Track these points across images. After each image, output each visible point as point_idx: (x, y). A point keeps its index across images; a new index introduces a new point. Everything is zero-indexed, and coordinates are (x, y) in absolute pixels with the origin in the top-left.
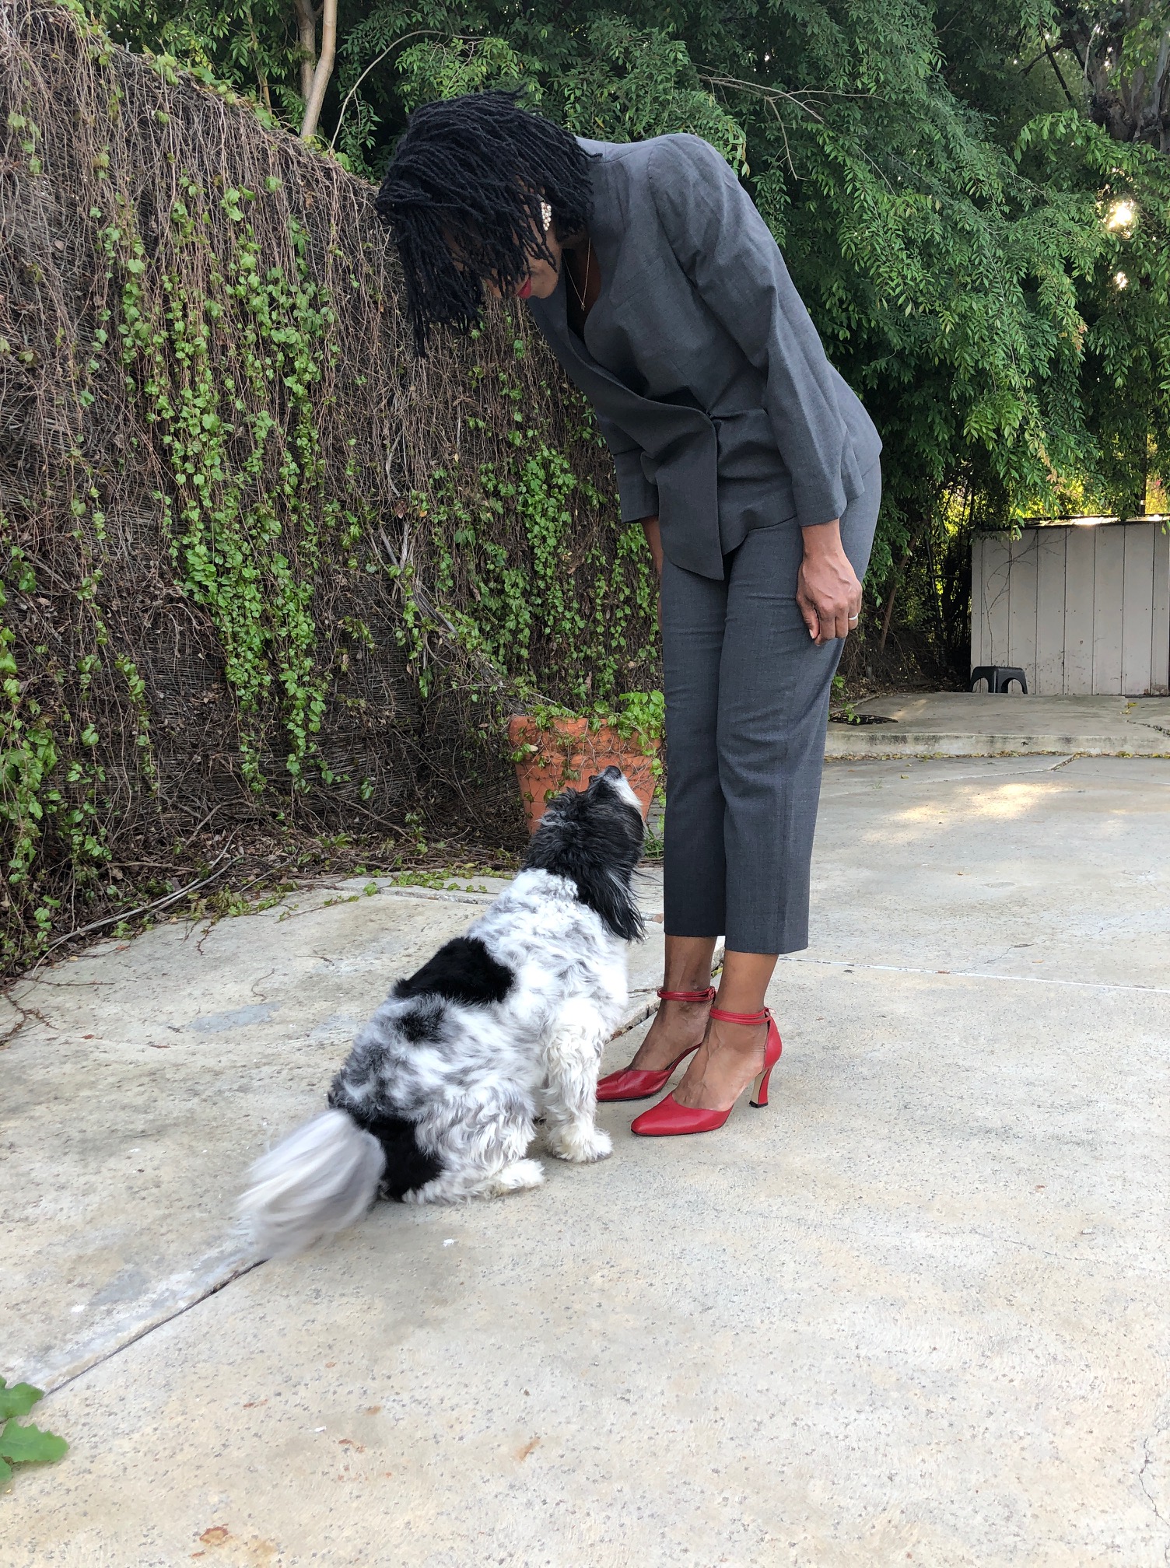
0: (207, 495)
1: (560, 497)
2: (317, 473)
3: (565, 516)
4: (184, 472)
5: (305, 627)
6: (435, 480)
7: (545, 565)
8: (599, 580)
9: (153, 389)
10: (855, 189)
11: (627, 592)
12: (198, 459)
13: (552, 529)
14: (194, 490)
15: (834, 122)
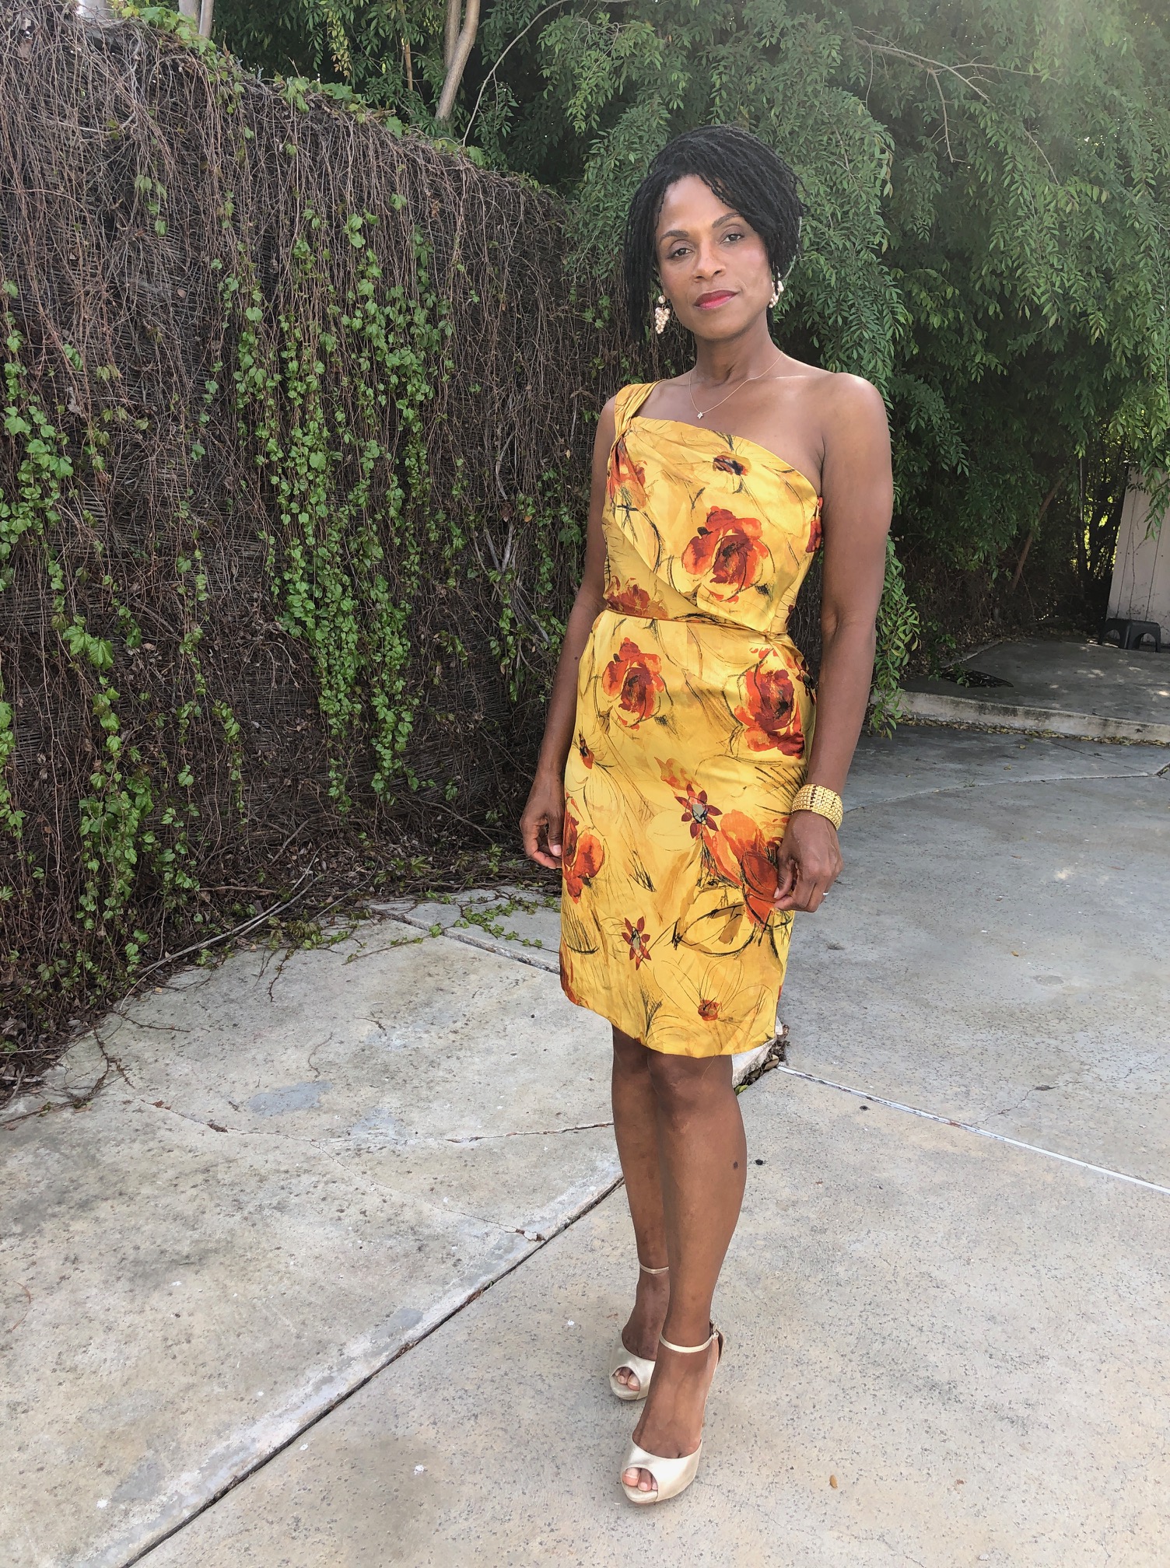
0: (311, 532)
2: (424, 492)
4: (289, 512)
5: (400, 649)
6: (543, 482)
9: (263, 433)
10: (1012, 182)
12: (304, 496)
14: (298, 528)
15: (1001, 102)
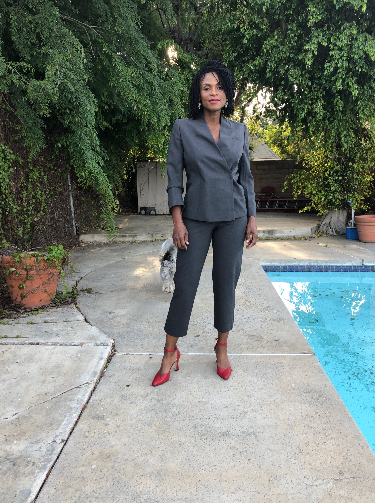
1: (9, 163)
3: (11, 170)
7: (5, 189)
8: (24, 191)
10: (116, 65)
11: (33, 194)
13: (6, 175)
15: (107, 40)
